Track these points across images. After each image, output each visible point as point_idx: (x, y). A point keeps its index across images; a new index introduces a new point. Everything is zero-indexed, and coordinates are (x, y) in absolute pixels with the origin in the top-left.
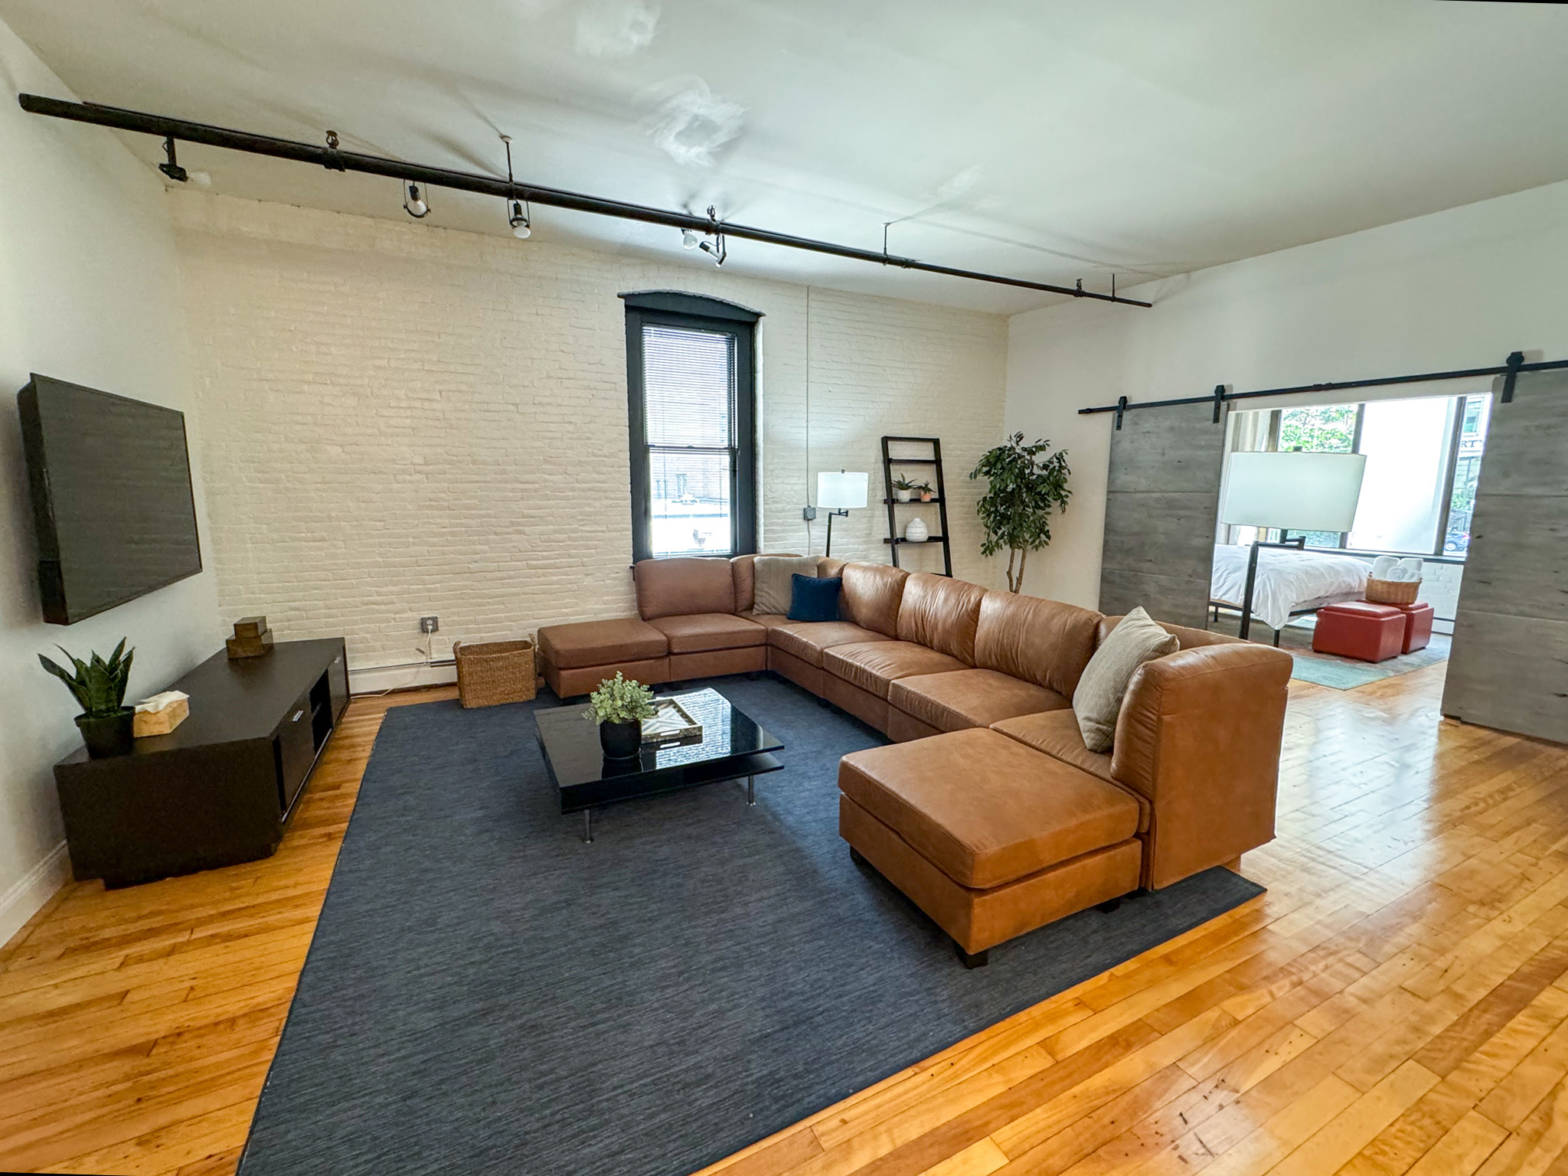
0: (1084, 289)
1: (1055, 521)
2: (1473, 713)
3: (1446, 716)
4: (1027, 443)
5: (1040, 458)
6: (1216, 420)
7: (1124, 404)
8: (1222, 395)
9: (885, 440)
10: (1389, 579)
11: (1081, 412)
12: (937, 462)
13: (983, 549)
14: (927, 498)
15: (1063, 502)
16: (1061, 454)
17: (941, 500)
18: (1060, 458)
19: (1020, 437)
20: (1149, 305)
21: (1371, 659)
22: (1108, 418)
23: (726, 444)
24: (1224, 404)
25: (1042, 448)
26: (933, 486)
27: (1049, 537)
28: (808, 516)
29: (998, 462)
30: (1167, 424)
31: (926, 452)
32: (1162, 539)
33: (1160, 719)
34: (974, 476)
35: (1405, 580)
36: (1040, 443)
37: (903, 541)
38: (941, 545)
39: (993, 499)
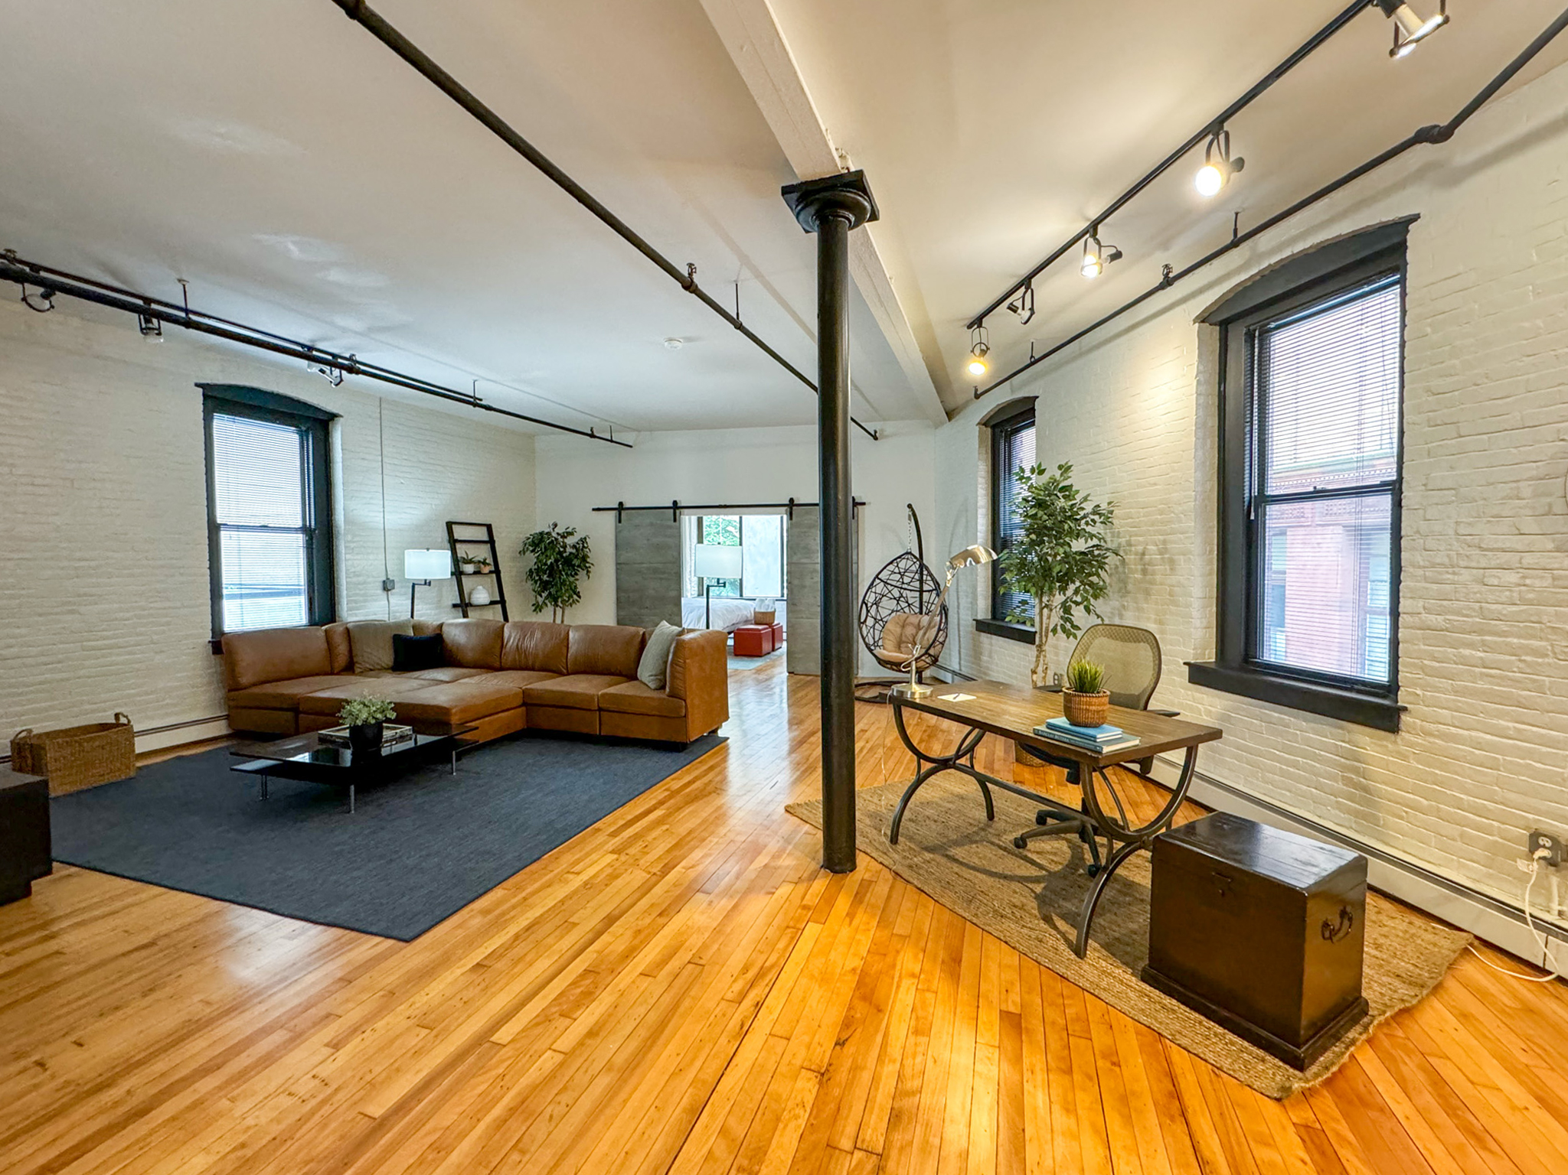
0: (596, 434)
1: (582, 583)
2: (799, 669)
3: (789, 673)
4: (560, 530)
5: (570, 541)
6: (675, 520)
7: (621, 507)
8: (675, 506)
9: (449, 525)
10: (763, 610)
11: (594, 510)
12: (491, 541)
13: (533, 608)
14: (486, 570)
15: (588, 572)
16: (585, 538)
17: (497, 571)
18: (583, 540)
19: (555, 525)
20: (631, 446)
21: (759, 655)
22: (613, 515)
23: (299, 524)
24: (678, 511)
25: (571, 534)
26: (490, 560)
27: (580, 597)
28: (387, 586)
29: (539, 542)
30: (648, 521)
31: (481, 534)
32: (651, 592)
33: (685, 662)
34: (523, 552)
35: (769, 610)
36: (570, 530)
37: (470, 605)
38: (499, 606)
39: (538, 570)
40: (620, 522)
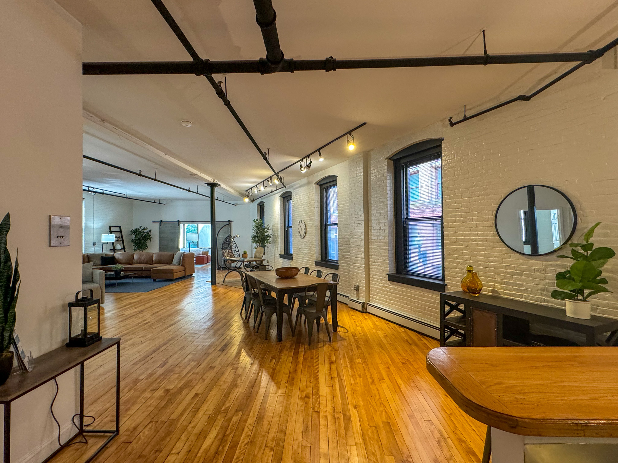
0: (156, 202)
1: (148, 243)
4: (142, 228)
5: (145, 231)
6: (178, 225)
7: (161, 221)
8: (178, 221)
9: (110, 227)
10: (205, 251)
11: (152, 222)
12: (121, 231)
13: (134, 250)
14: (120, 240)
15: (151, 240)
17: (123, 240)
18: (150, 231)
19: (141, 227)
20: (165, 204)
21: (204, 264)
22: (159, 223)
24: (179, 223)
25: (146, 229)
26: (121, 237)
27: (148, 247)
28: (94, 244)
29: (136, 232)
30: (170, 225)
31: (118, 229)
34: (131, 234)
36: (145, 228)
37: (115, 249)
38: (123, 250)
39: (135, 239)
40: (161, 225)
